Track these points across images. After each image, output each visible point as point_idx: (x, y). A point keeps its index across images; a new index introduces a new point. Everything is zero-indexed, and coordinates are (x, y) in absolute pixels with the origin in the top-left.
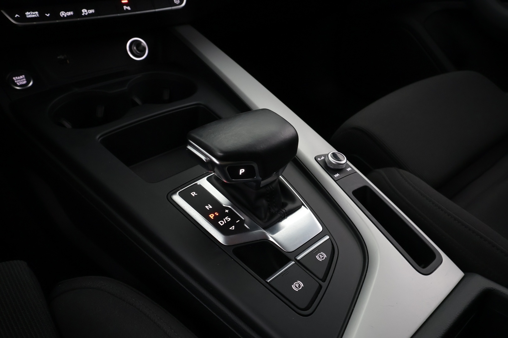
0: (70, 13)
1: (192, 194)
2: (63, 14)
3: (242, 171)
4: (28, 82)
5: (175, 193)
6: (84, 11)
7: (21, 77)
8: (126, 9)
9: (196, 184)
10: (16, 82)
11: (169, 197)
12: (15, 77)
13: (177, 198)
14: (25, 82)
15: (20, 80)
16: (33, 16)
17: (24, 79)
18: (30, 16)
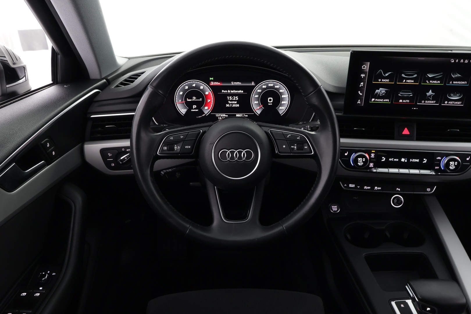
0: (369, 188)
1: (401, 305)
2: (366, 187)
3: (428, 309)
4: (338, 210)
5: (393, 301)
6: (376, 188)
7: (335, 207)
8: (398, 190)
9: (405, 301)
10: (333, 208)
11: (390, 301)
12: (333, 206)
13: (393, 303)
14: (336, 210)
15: (335, 208)
16: (352, 186)
17: (337, 208)
18: (351, 186)
